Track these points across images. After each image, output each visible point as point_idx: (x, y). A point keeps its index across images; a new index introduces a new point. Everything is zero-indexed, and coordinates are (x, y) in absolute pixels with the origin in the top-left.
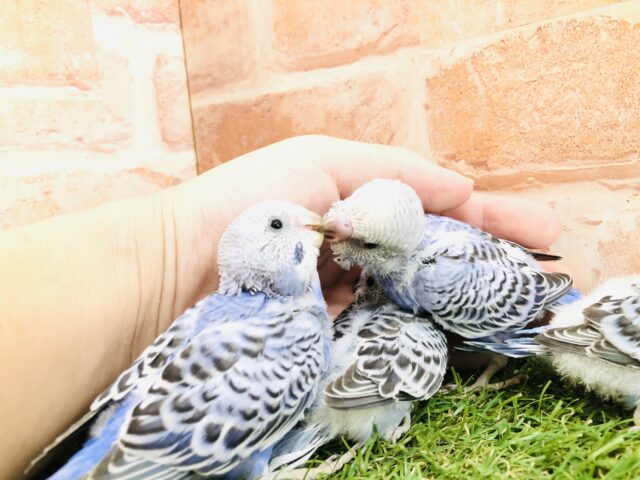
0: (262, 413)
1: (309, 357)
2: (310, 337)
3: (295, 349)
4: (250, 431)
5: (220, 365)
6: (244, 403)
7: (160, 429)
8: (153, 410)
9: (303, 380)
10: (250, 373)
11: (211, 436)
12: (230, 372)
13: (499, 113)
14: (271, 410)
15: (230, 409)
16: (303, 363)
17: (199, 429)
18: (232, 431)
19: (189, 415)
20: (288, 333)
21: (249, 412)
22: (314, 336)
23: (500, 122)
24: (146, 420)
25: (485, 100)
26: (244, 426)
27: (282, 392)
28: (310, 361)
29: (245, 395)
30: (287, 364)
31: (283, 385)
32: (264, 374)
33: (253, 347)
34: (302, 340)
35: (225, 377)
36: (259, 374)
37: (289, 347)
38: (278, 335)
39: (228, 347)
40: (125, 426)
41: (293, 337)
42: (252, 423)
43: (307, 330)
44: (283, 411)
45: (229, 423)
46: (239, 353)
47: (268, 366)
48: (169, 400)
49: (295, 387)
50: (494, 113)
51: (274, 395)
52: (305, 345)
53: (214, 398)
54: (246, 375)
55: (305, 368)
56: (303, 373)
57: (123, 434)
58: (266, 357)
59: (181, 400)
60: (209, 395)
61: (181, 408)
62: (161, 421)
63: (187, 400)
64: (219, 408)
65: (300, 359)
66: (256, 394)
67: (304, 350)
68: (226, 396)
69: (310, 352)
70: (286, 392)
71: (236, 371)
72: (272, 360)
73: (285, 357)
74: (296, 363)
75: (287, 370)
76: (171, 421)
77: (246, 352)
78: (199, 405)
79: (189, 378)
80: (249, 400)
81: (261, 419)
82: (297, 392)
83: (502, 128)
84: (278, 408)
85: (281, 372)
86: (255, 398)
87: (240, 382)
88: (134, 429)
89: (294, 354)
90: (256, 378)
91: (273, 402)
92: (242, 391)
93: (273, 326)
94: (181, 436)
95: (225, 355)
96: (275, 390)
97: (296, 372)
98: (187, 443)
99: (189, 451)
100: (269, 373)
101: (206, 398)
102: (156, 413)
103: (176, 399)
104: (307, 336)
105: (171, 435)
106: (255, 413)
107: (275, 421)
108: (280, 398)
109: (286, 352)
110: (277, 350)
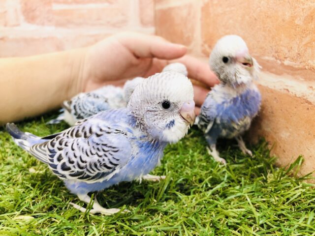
0: (75, 164)
1: (106, 156)
2: (110, 147)
3: (99, 147)
6: (71, 155)
9: (98, 164)
10: (80, 144)
16: (100, 156)
20: (101, 138)
21: (71, 160)
22: (114, 148)
27: (86, 162)
28: (106, 158)
29: (73, 152)
30: (94, 152)
31: (88, 160)
32: (83, 149)
33: (88, 133)
34: (105, 145)
36: (81, 148)
37: (97, 144)
41: (102, 141)
42: (71, 166)
43: (111, 142)
46: (84, 133)
51: (83, 162)
52: (106, 149)
54: (78, 145)
55: (101, 159)
56: (99, 161)
61: (60, 143)
64: (65, 150)
65: (100, 153)
66: (76, 155)
67: (104, 150)
69: (107, 154)
70: (88, 164)
72: (89, 145)
73: (93, 147)
74: (97, 154)
75: (92, 154)
85: (89, 153)
86: (75, 157)
89: (98, 149)
92: (73, 150)
96: (84, 159)
101: (66, 144)
104: (109, 145)
108: (85, 164)
109: (96, 147)
110: (93, 142)
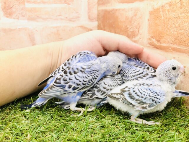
0: (81, 85)
1: (95, 75)
2: (96, 70)
3: (91, 72)
4: (78, 88)
5: (75, 73)
6: (78, 82)
7: (60, 83)
8: (60, 79)
9: (92, 79)
10: (80, 76)
11: (70, 87)
12: (76, 75)
13: (166, 26)
14: (83, 84)
15: (74, 83)
16: (93, 76)
17: (67, 85)
18: (74, 87)
19: (66, 82)
20: (91, 68)
21: (78, 84)
22: (97, 70)
23: (165, 29)
24: (58, 81)
25: (163, 21)
26: (77, 86)
27: (87, 81)
28: (95, 76)
29: (78, 80)
30: (89, 75)
31: (87, 80)
32: (83, 77)
33: (82, 70)
34: (94, 70)
35: (75, 76)
36: (82, 77)
37: (90, 72)
38: (89, 68)
39: (77, 69)
40: (54, 81)
41: (92, 69)
42: (78, 86)
43: (95, 68)
44: (87, 85)
45: (73, 85)
46: (79, 71)
47: (84, 75)
48: (63, 78)
49: (90, 80)
50: (164, 26)
52: (94, 72)
53: (71, 80)
54: (79, 76)
55: (93, 77)
56: (93, 78)
57: (53, 83)
58: (85, 73)
59: (65, 78)
60: (71, 79)
61: (65, 80)
62: (60, 82)
63: (66, 79)
64: (72, 82)
65: (92, 75)
66: (80, 80)
67: (94, 73)
68: (74, 80)
69: (95, 74)
70: (88, 81)
71: (77, 75)
72: (86, 74)
73: (89, 74)
74: (91, 76)
75: (89, 77)
76: (62, 82)
77: (81, 71)
78: (68, 81)
79: (68, 74)
80: (79, 82)
81: (81, 86)
82: (90, 82)
83: (166, 31)
84: (85, 84)
85: (87, 77)
86: (80, 81)
87: (78, 78)
88: (55, 82)
89: (91, 74)
90: (81, 77)
91: (84, 83)
92: (78, 79)
93: (88, 66)
94: (64, 86)
95: (76, 71)
96: (85, 80)
97: (91, 77)
98: (65, 87)
99: (65, 89)
100: (84, 77)
101: (70, 79)
102: (60, 80)
103: (64, 78)
104: (95, 70)
105: (62, 85)
106: (80, 84)
107: (84, 87)
108: (86, 82)
109: (89, 73)
110: (87, 72)
